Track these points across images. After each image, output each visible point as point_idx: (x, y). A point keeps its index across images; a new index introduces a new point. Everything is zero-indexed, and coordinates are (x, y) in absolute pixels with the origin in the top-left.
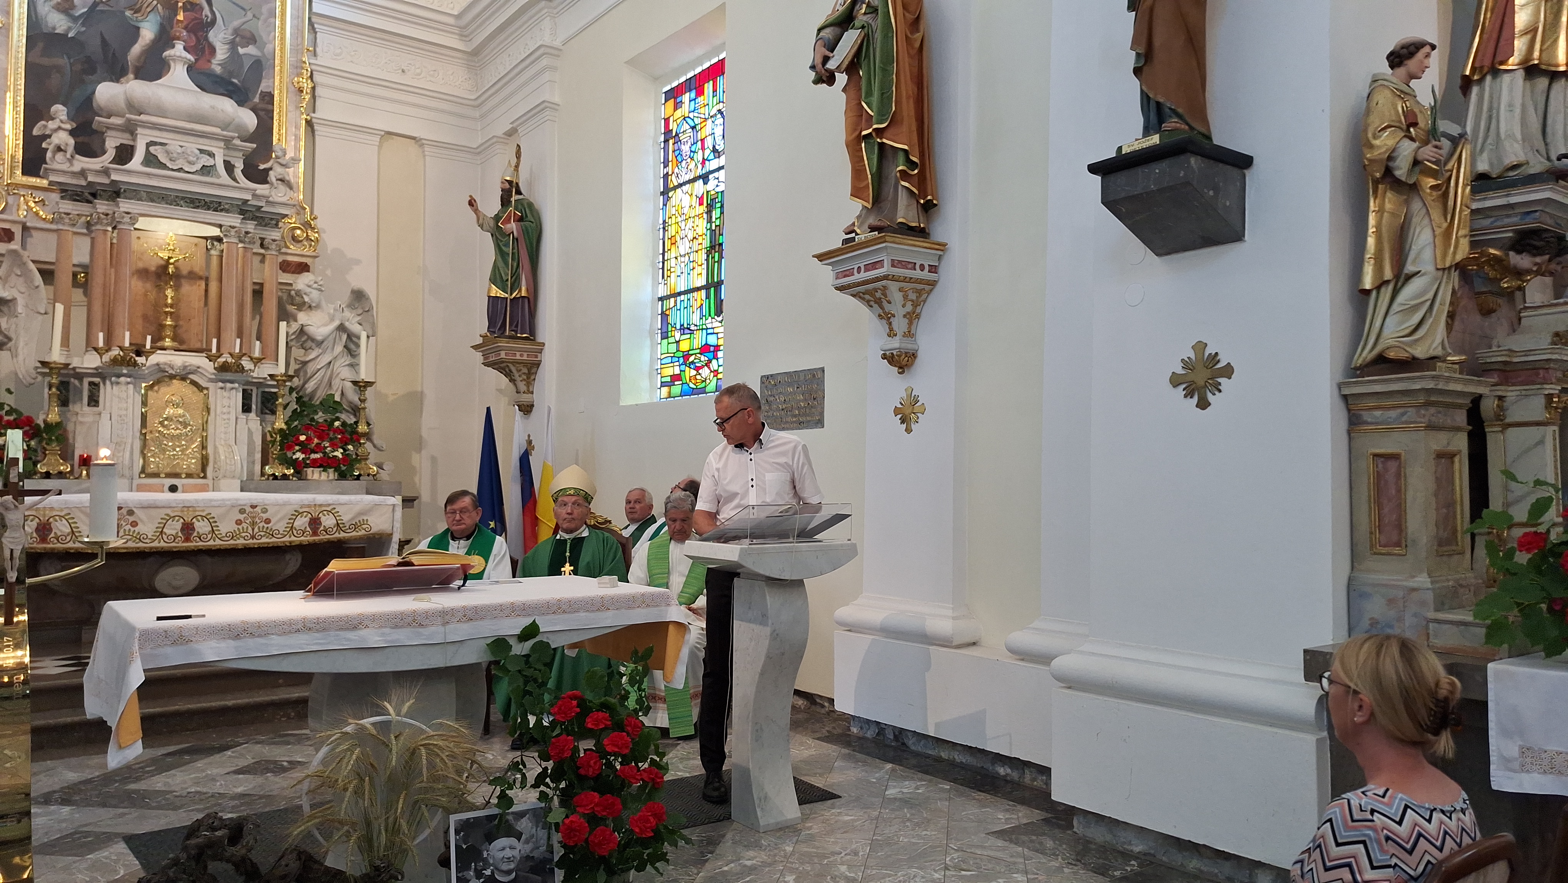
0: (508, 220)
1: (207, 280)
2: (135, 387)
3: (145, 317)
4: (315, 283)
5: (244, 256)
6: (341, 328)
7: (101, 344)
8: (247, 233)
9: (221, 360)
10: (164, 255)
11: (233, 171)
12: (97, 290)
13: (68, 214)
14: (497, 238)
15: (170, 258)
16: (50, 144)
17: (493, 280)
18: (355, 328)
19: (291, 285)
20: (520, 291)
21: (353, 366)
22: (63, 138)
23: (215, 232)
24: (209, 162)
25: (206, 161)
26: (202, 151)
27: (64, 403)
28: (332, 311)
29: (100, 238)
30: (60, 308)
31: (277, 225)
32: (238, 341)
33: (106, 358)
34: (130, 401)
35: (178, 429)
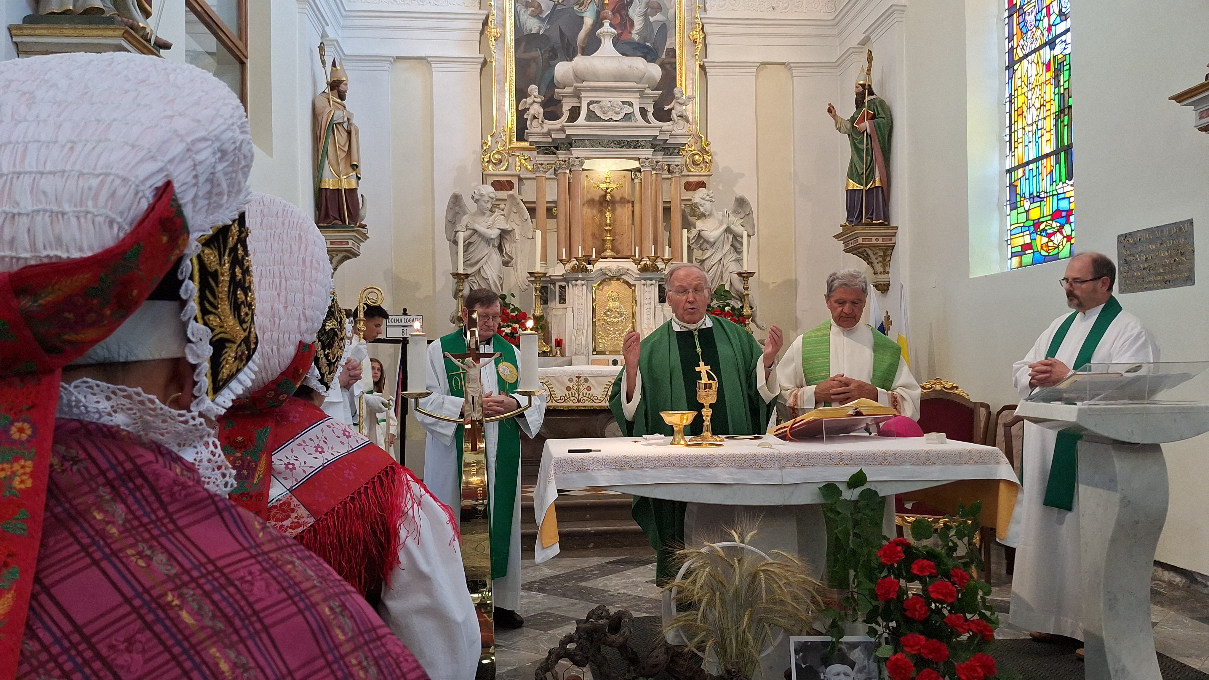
0: (862, 120)
1: (633, 203)
2: (587, 287)
3: (593, 235)
4: (707, 196)
5: (656, 180)
6: (728, 230)
7: (564, 257)
8: (657, 162)
9: (643, 263)
10: (604, 186)
11: (646, 115)
12: (562, 217)
13: (542, 164)
14: (853, 137)
15: (607, 189)
16: (528, 115)
17: (850, 176)
18: (738, 229)
19: (690, 200)
20: (874, 182)
21: (739, 261)
22: (537, 109)
23: (635, 164)
24: (630, 110)
25: (627, 110)
26: (624, 103)
27: (545, 302)
28: (721, 217)
29: (561, 181)
30: (539, 232)
31: (678, 153)
32: (653, 247)
33: (568, 267)
34: (585, 298)
35: (616, 317)
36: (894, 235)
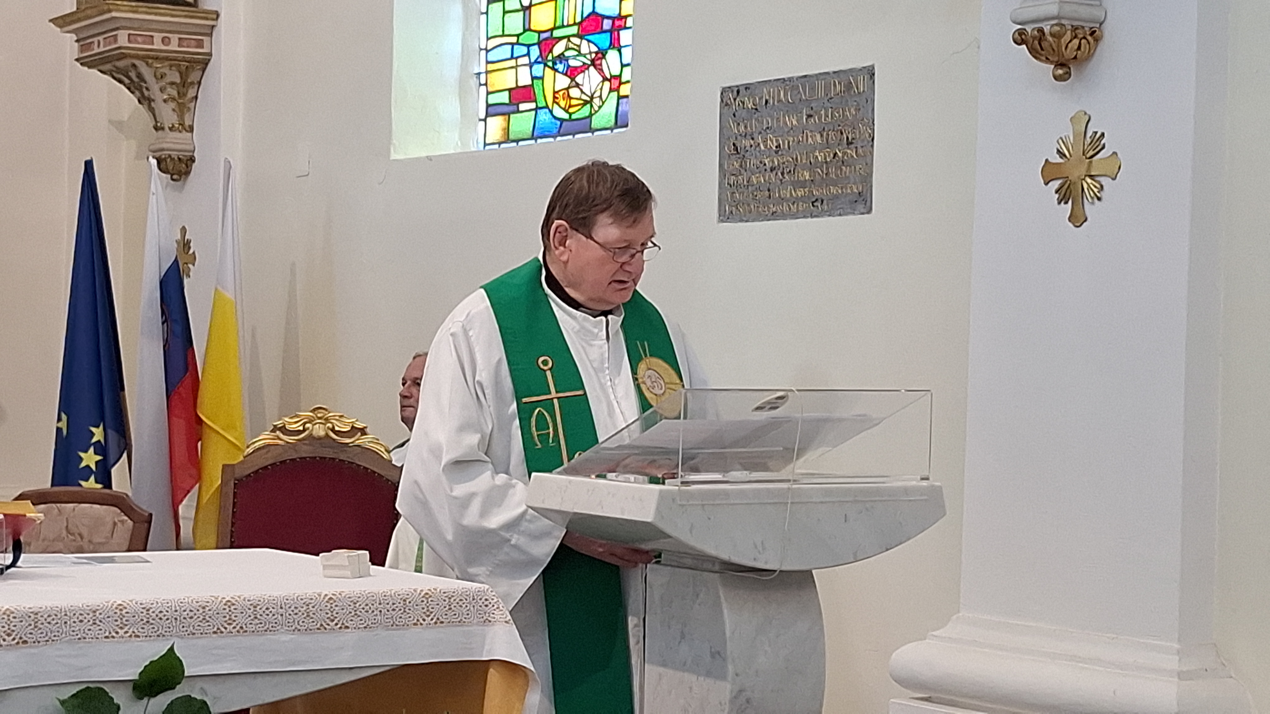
36: (210, 31)
